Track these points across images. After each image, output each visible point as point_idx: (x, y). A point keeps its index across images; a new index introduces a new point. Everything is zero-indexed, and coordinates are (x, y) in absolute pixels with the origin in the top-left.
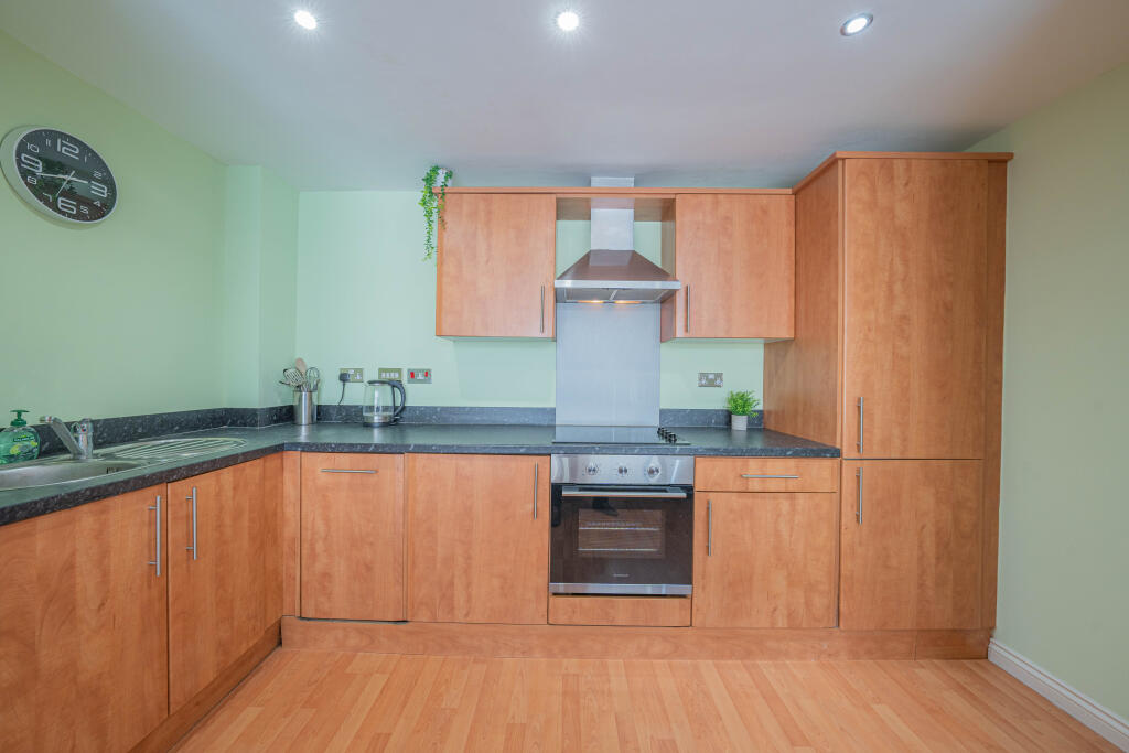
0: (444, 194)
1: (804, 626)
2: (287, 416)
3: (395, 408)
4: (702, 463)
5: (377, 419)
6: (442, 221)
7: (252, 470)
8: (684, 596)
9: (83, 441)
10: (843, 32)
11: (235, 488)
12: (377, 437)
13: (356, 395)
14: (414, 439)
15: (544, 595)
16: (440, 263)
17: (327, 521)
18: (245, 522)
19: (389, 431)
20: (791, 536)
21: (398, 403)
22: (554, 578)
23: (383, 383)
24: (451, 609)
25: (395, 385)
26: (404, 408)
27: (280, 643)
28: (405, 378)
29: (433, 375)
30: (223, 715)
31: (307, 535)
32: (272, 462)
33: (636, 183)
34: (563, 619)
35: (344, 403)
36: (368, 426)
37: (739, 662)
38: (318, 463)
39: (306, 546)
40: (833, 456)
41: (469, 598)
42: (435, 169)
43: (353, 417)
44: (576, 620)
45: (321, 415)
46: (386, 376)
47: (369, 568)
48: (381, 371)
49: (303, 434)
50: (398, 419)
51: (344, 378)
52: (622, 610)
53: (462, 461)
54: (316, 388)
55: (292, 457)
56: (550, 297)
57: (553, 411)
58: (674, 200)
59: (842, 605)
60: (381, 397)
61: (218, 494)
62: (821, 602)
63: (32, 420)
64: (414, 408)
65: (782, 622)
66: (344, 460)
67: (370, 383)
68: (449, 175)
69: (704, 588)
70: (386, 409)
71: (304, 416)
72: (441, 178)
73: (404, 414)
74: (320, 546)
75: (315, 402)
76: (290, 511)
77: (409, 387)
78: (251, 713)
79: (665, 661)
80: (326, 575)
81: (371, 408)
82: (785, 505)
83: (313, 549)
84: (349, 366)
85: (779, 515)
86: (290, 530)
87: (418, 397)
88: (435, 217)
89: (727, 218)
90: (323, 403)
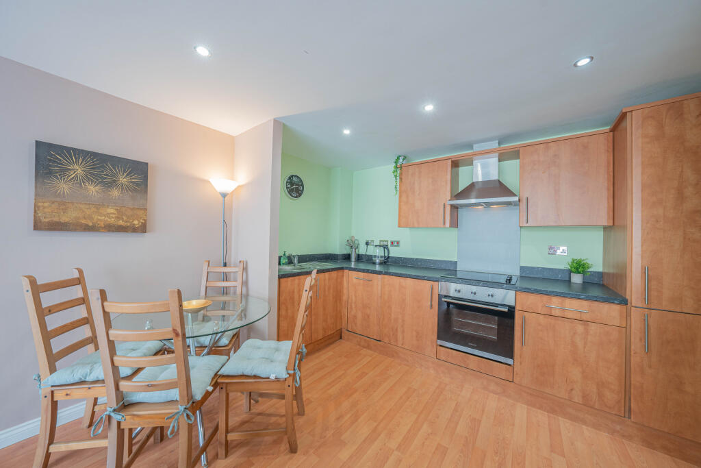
0: (401, 167)
1: (596, 407)
2: (347, 257)
3: (385, 257)
4: (521, 296)
5: (378, 261)
6: (401, 179)
7: (334, 274)
8: (510, 365)
9: (296, 261)
10: (575, 65)
11: (329, 279)
12: (378, 268)
13: (371, 251)
14: (393, 270)
15: (435, 346)
16: (400, 197)
17: (356, 297)
18: (331, 291)
19: (382, 266)
20: (585, 347)
21: (386, 255)
22: (439, 337)
23: (380, 246)
24: (397, 340)
25: (385, 247)
26: (389, 257)
27: (341, 338)
28: (389, 244)
29: (401, 243)
30: (324, 351)
31: (350, 301)
32: (340, 273)
33: (499, 144)
34: (443, 358)
35: (368, 253)
36: (374, 263)
37: (546, 413)
38: (354, 274)
39: (349, 304)
40: (620, 303)
41: (403, 338)
42: (398, 158)
43: (369, 259)
44: (449, 360)
45: (359, 258)
46: (382, 243)
47: (368, 317)
48: (381, 241)
49: (353, 265)
50: (386, 261)
51: (367, 244)
52: (473, 362)
53: (402, 280)
54: (357, 247)
55: (346, 272)
56: (448, 208)
57: (456, 263)
58: (519, 151)
59: (632, 405)
60: (379, 252)
61: (325, 280)
62: (611, 397)
63: (287, 255)
64: (393, 257)
65: (577, 399)
66: (361, 274)
67: (376, 246)
68: (405, 158)
69: (521, 363)
70: (381, 257)
71: (353, 258)
72: (401, 161)
73: (390, 260)
74: (353, 306)
75: (357, 252)
76: (345, 291)
77: (391, 248)
78: (331, 353)
79: (497, 396)
80: (355, 317)
81: (375, 256)
82: (580, 328)
83: (351, 306)
84: (369, 239)
85: (575, 334)
86: (345, 298)
87: (395, 252)
88: (398, 178)
89: (555, 155)
90: (360, 253)
